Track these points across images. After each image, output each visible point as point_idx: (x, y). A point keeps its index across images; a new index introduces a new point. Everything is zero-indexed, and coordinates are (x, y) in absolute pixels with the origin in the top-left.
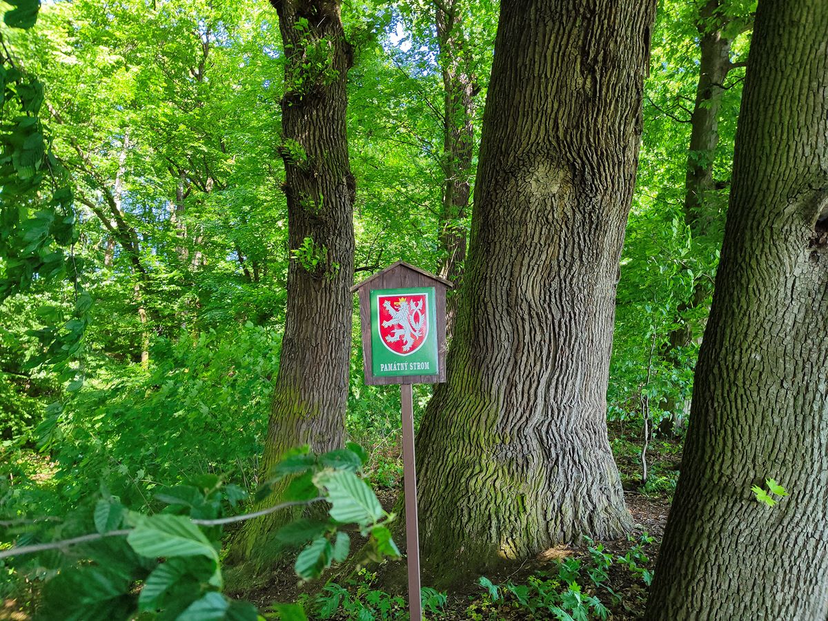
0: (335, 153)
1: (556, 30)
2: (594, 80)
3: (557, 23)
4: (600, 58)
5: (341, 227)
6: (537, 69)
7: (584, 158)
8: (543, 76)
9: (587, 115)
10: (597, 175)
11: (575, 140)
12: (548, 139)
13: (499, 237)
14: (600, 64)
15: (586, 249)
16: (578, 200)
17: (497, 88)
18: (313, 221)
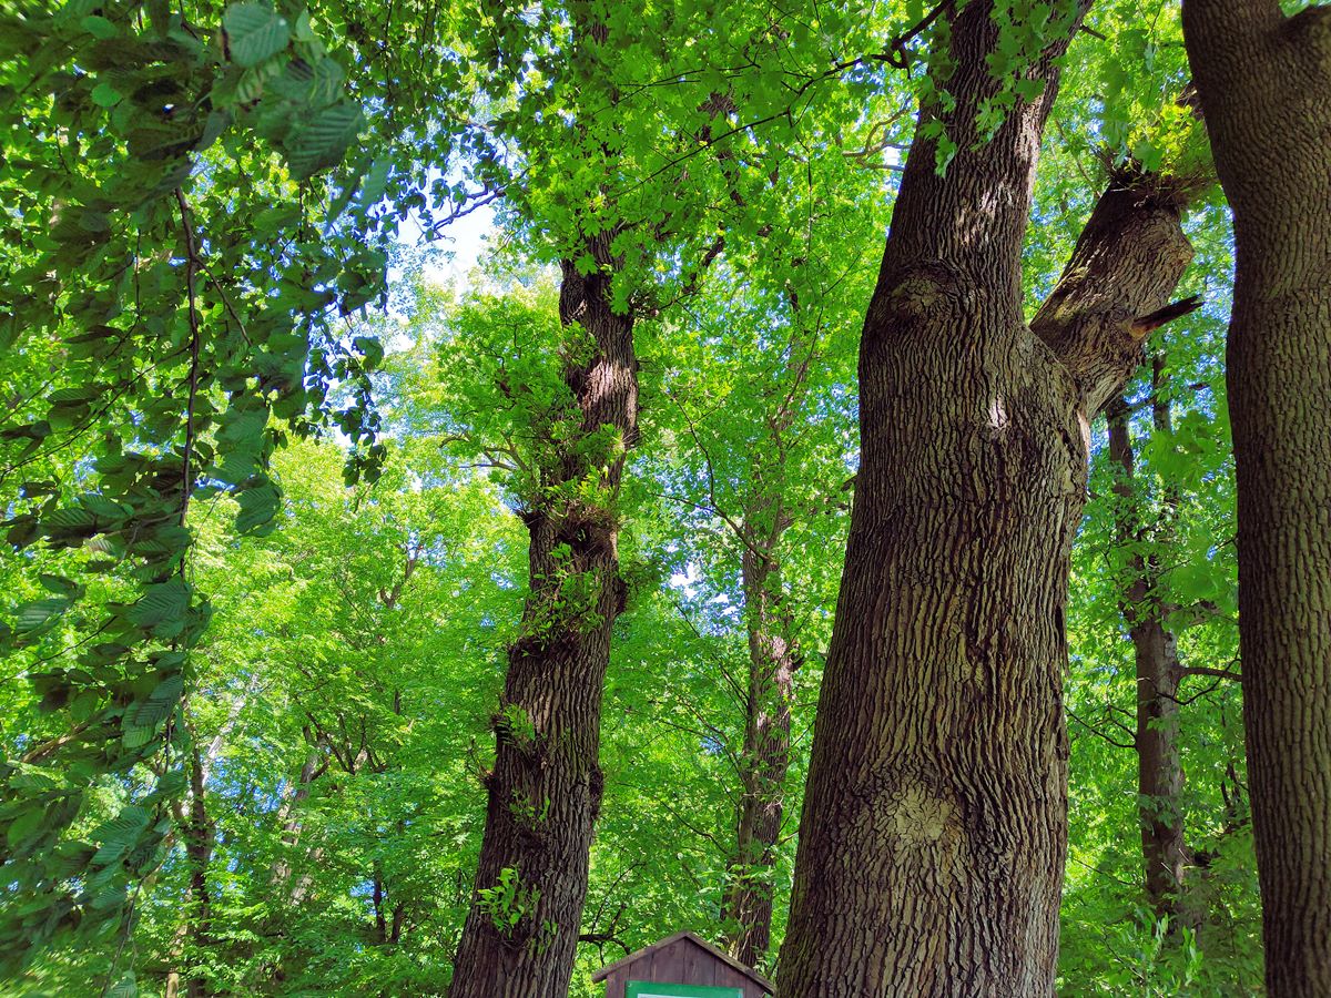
0: (580, 733)
1: (927, 596)
2: (987, 669)
3: (929, 588)
4: (994, 640)
5: (568, 856)
6: (901, 645)
7: (981, 788)
8: (911, 656)
9: (981, 720)
10: (1004, 818)
11: (963, 756)
12: (922, 751)
13: (843, 907)
14: (995, 649)
15: (995, 949)
16: (975, 858)
17: (841, 665)
18: (525, 841)
